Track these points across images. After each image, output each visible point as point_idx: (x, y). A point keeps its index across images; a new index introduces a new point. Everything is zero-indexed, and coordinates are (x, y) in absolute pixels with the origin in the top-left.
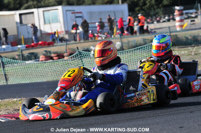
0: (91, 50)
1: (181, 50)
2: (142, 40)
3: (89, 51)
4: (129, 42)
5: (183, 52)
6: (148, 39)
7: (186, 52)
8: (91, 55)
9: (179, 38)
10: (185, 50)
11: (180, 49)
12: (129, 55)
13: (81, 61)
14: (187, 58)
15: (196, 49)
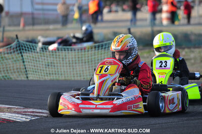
0: (39, 41)
3: (35, 43)
13: (20, 55)
15: (186, 53)
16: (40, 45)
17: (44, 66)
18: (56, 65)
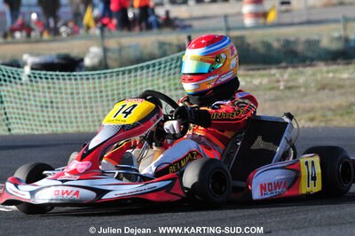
0: (25, 64)
1: (252, 76)
2: (156, 45)
3: (19, 66)
4: (121, 49)
5: (256, 82)
6: (170, 44)
7: (265, 81)
8: (25, 78)
9: (249, 45)
10: (263, 76)
11: (251, 73)
12: (121, 81)
14: (267, 97)
15: (290, 75)
16: (27, 70)
17: (39, 108)
18: (60, 105)
